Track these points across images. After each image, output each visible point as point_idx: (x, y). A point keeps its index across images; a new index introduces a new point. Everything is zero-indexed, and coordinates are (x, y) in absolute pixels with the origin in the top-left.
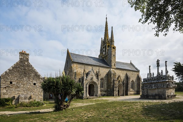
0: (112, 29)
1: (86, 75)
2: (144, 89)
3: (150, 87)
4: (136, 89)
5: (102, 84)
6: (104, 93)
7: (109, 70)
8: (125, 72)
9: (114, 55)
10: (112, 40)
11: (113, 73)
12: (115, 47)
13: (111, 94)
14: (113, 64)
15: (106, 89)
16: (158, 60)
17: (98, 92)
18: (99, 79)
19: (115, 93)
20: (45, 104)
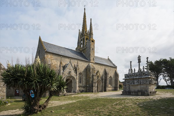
0: (91, 21)
1: (63, 68)
2: (125, 85)
3: (132, 83)
4: (114, 85)
5: (81, 79)
6: (82, 89)
7: (88, 64)
8: (104, 67)
9: (93, 49)
10: (91, 33)
11: (93, 68)
12: (94, 40)
13: (90, 90)
14: (92, 58)
15: (85, 85)
16: (139, 56)
17: (76, 88)
18: (78, 73)
19: (94, 89)
20: (8, 103)
